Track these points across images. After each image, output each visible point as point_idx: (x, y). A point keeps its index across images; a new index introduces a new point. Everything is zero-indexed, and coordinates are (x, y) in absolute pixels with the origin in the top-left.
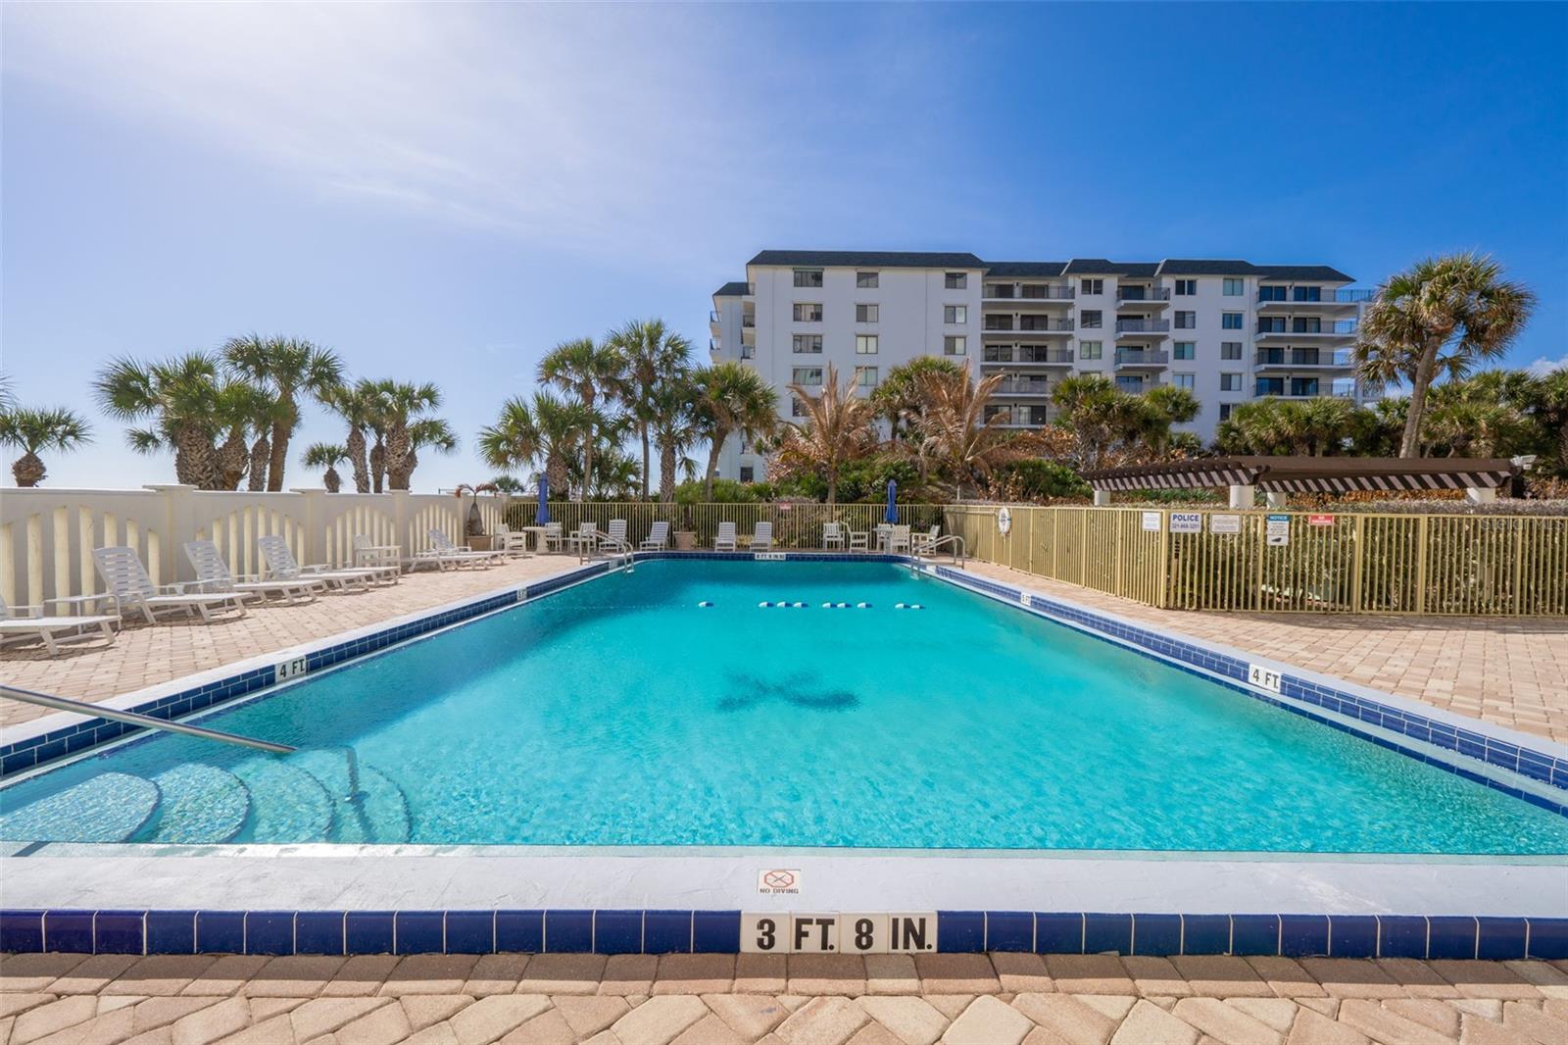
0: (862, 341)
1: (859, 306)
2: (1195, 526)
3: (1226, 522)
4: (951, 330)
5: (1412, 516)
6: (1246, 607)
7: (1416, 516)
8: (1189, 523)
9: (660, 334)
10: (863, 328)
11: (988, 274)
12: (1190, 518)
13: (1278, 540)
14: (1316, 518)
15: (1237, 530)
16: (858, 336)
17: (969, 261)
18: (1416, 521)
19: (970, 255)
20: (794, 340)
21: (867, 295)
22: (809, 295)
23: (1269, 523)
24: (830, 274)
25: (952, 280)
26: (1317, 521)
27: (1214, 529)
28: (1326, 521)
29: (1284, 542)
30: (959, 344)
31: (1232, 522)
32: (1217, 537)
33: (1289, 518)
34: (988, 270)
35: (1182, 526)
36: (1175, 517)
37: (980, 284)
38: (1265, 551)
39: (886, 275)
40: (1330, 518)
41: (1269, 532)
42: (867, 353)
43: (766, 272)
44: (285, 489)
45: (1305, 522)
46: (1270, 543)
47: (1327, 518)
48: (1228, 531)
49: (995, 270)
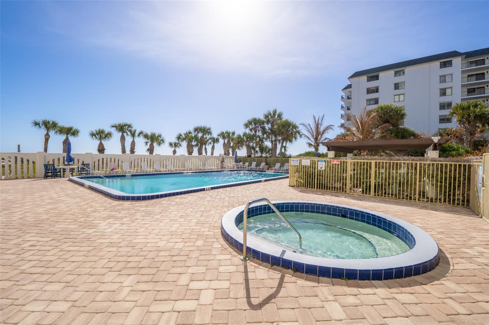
0: (397, 97)
1: (395, 84)
2: (297, 163)
3: (306, 162)
4: (444, 86)
5: (369, 161)
6: (322, 189)
7: (370, 161)
8: (296, 162)
9: (276, 113)
10: (397, 92)
11: (466, 58)
12: (296, 161)
13: (322, 168)
14: (334, 161)
15: (309, 164)
16: (395, 95)
17: (455, 54)
18: (370, 163)
19: (455, 51)
20: (367, 101)
21: (399, 79)
22: (373, 84)
23: (319, 162)
24: (382, 75)
25: (444, 65)
26: (334, 162)
27: (303, 164)
28: (337, 162)
29: (324, 169)
30: (448, 92)
31: (308, 162)
32: (304, 166)
33: (325, 161)
34: (465, 56)
35: (294, 163)
36: (292, 160)
37: (460, 63)
38: (318, 171)
39: (408, 70)
40: (338, 161)
41: (319, 165)
42: (399, 101)
43: (356, 79)
44: (154, 154)
45: (330, 163)
46: (319, 169)
47: (337, 161)
48: (307, 165)
49: (468, 55)
